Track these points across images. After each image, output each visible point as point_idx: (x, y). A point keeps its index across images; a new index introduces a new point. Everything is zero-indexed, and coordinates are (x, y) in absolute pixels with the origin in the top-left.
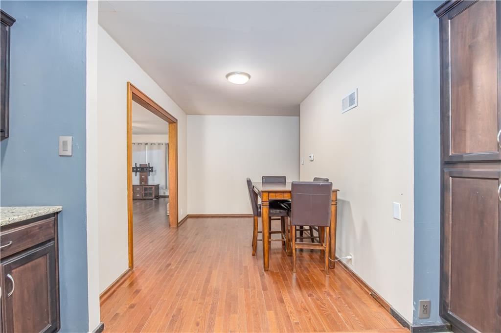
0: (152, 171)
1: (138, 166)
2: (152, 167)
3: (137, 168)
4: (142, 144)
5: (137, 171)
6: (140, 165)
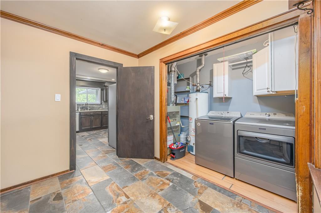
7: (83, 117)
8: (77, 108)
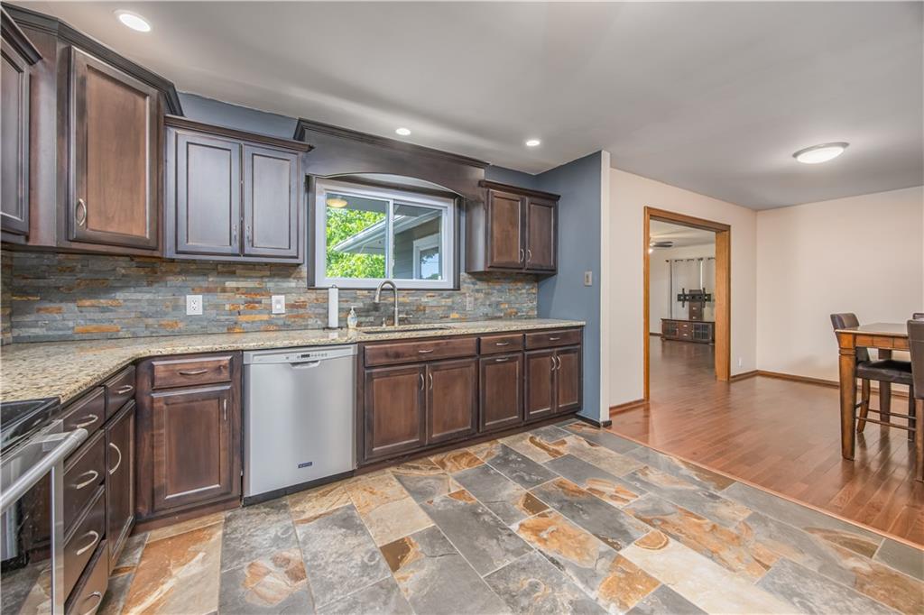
0: (709, 300)
1: (687, 292)
2: (710, 295)
3: (685, 296)
4: (693, 260)
5: (684, 300)
6: (691, 291)
7: (380, 375)
8: (340, 310)
